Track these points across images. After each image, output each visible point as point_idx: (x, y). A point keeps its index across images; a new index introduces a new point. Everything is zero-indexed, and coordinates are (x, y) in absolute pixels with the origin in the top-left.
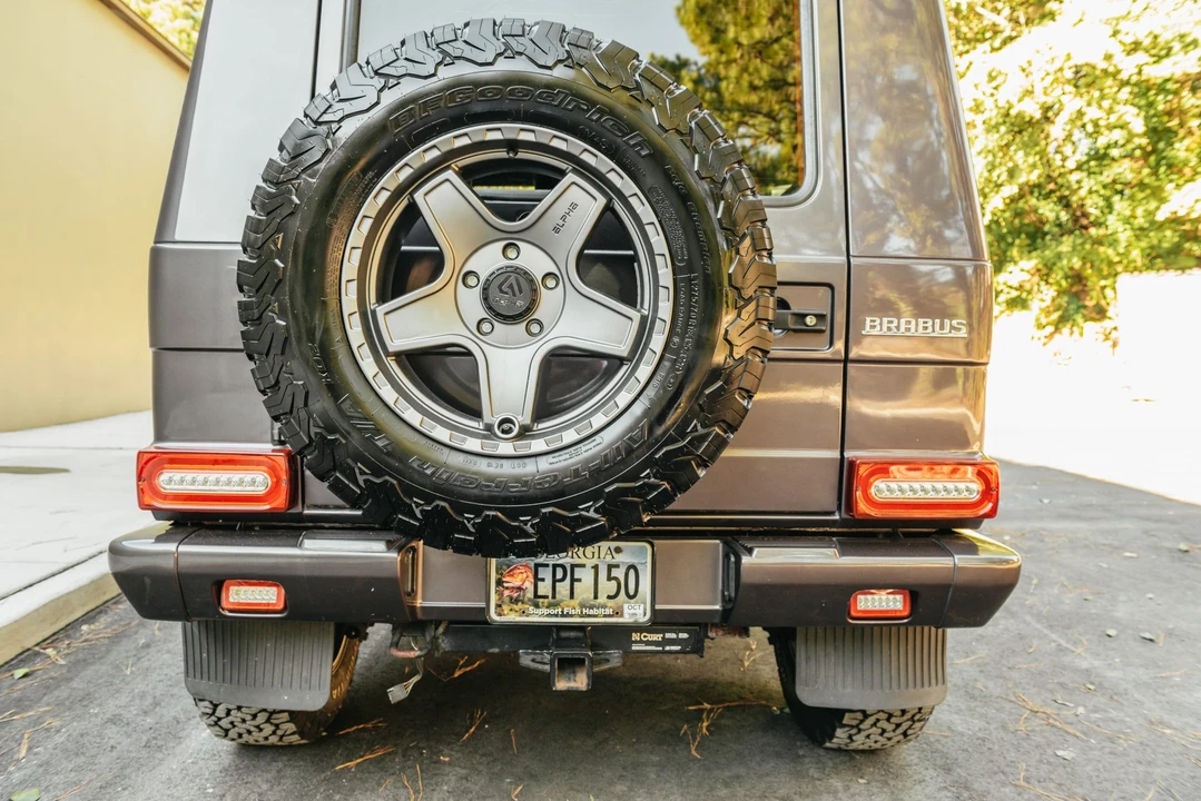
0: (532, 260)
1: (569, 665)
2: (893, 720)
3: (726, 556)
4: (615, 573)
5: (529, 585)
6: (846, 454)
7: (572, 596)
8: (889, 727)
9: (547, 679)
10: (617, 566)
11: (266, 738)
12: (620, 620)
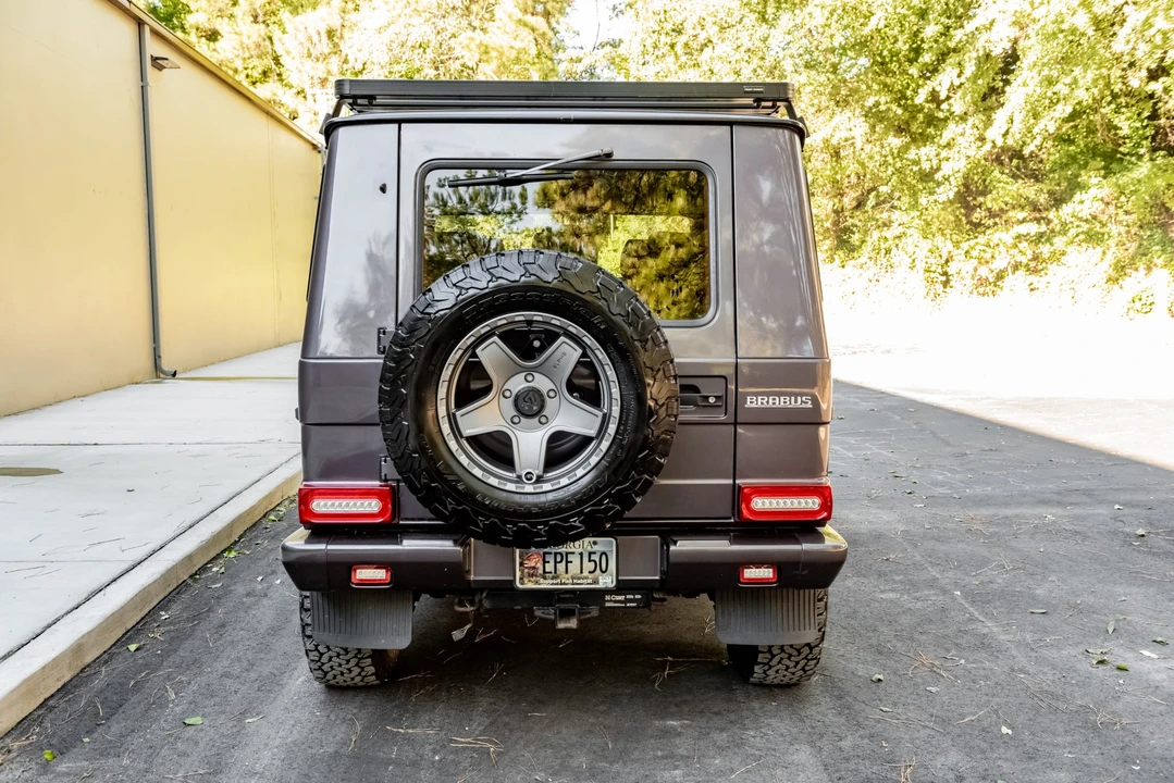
0: (542, 383)
1: (566, 614)
2: (792, 658)
3: (662, 546)
4: (593, 557)
5: (540, 565)
6: (737, 482)
7: (567, 572)
8: (792, 664)
9: (554, 623)
10: (595, 553)
11: (353, 679)
12: (597, 586)
